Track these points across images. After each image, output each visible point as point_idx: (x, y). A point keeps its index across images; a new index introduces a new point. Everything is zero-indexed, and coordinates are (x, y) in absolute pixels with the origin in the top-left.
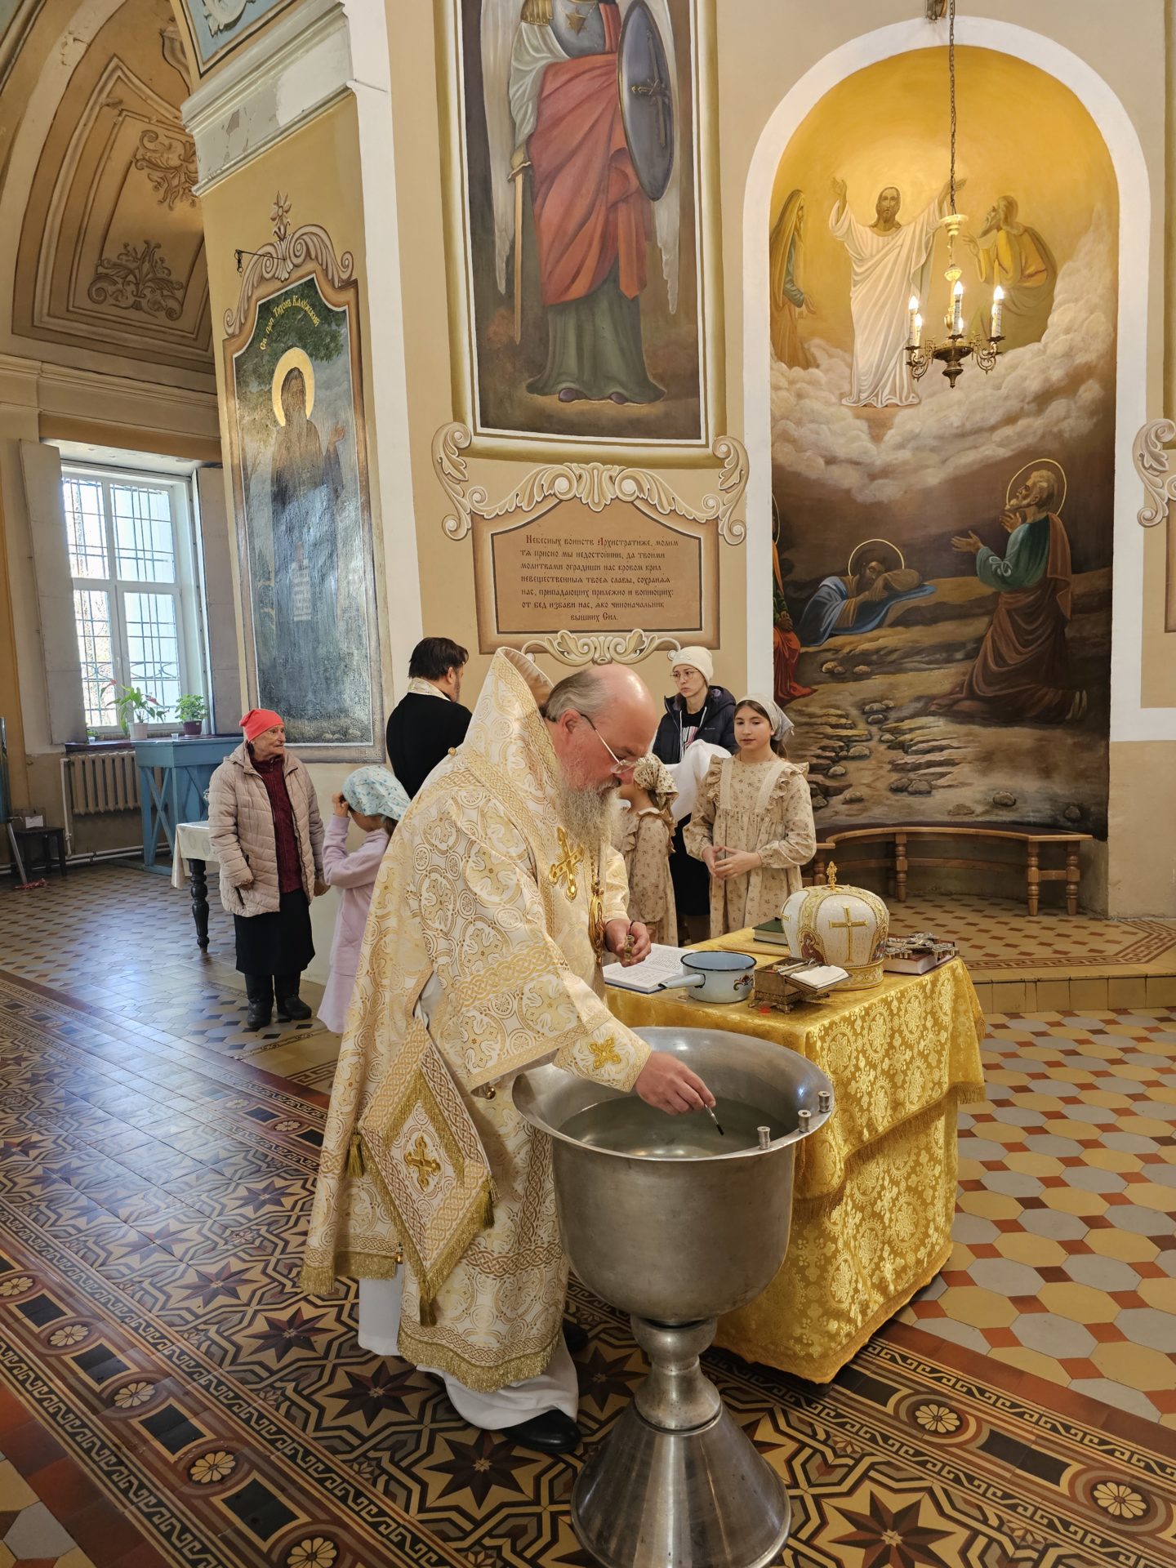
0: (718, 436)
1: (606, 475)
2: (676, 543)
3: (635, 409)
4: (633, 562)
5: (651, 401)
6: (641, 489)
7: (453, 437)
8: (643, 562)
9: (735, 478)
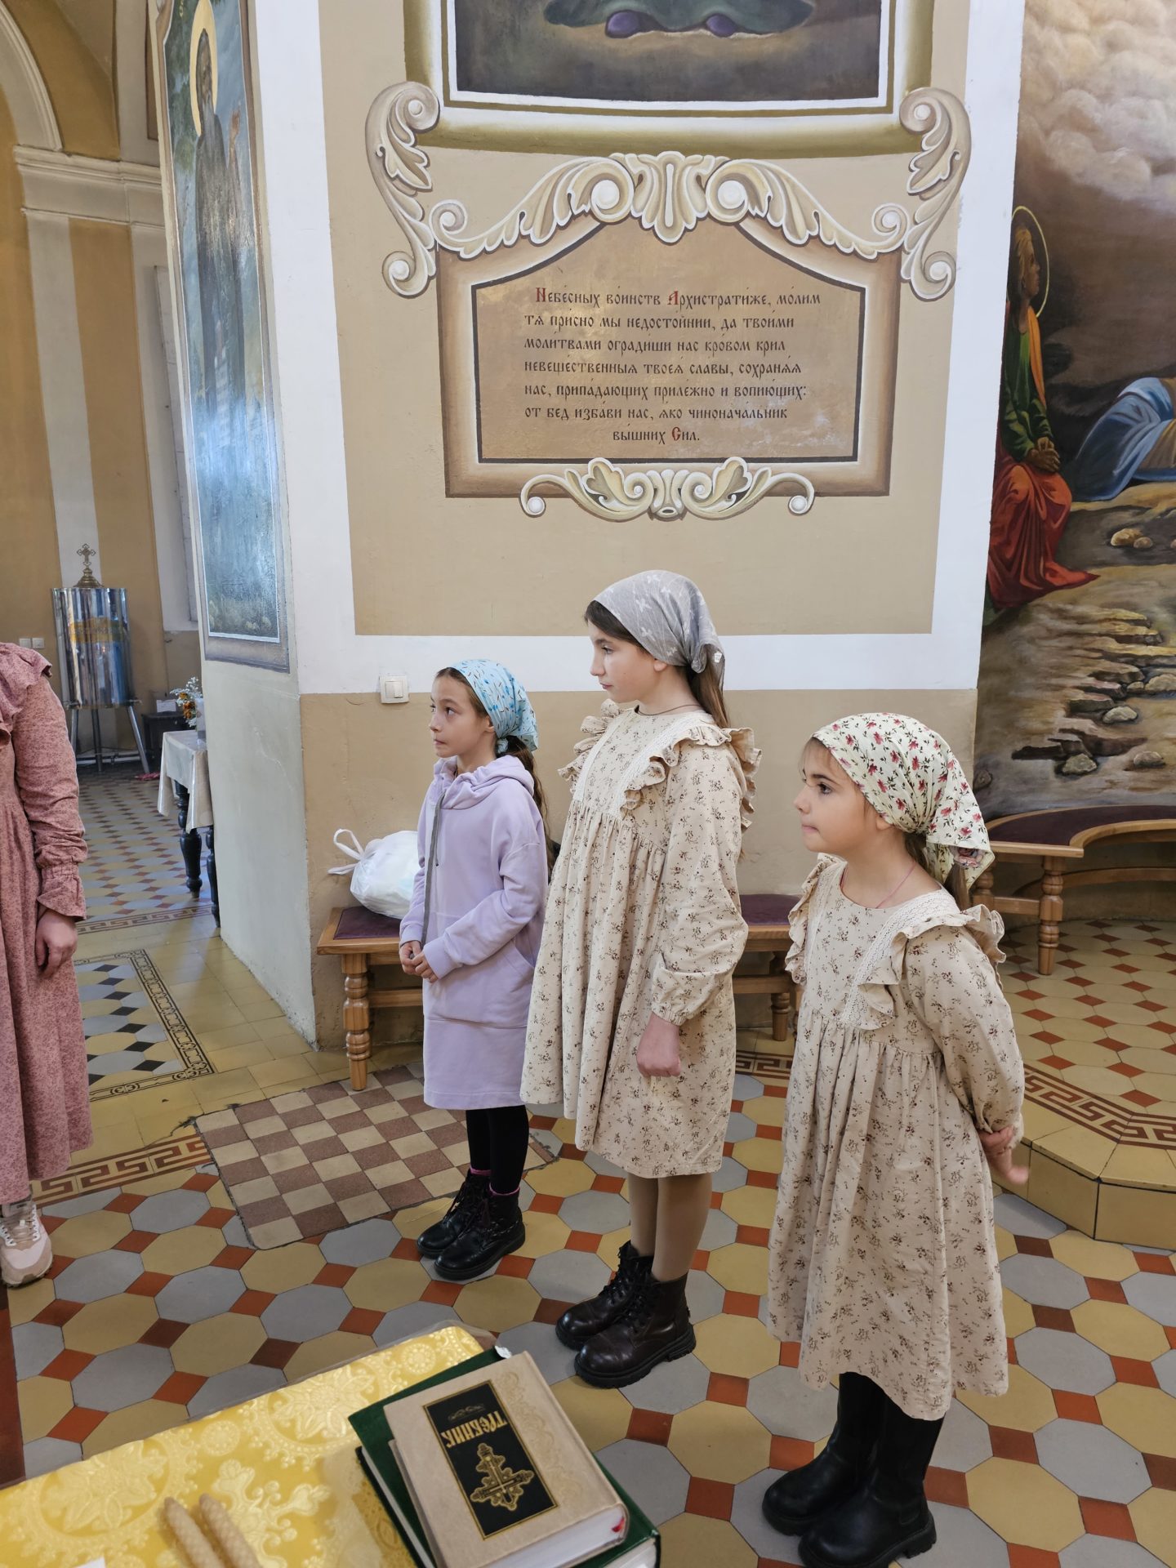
0: (911, 88)
1: (689, 175)
2: (817, 299)
3: (750, 44)
4: (731, 336)
5: (783, 27)
6: (754, 198)
7: (405, 109)
8: (753, 335)
9: (941, 170)
